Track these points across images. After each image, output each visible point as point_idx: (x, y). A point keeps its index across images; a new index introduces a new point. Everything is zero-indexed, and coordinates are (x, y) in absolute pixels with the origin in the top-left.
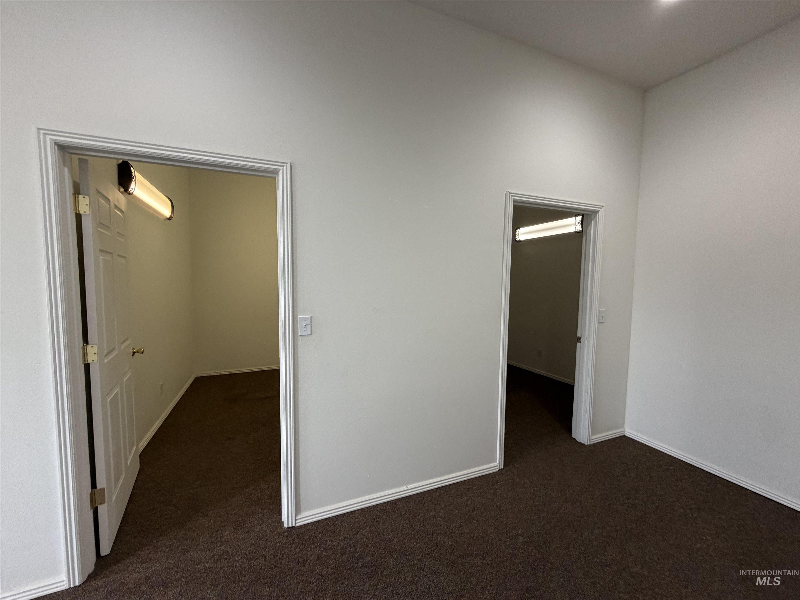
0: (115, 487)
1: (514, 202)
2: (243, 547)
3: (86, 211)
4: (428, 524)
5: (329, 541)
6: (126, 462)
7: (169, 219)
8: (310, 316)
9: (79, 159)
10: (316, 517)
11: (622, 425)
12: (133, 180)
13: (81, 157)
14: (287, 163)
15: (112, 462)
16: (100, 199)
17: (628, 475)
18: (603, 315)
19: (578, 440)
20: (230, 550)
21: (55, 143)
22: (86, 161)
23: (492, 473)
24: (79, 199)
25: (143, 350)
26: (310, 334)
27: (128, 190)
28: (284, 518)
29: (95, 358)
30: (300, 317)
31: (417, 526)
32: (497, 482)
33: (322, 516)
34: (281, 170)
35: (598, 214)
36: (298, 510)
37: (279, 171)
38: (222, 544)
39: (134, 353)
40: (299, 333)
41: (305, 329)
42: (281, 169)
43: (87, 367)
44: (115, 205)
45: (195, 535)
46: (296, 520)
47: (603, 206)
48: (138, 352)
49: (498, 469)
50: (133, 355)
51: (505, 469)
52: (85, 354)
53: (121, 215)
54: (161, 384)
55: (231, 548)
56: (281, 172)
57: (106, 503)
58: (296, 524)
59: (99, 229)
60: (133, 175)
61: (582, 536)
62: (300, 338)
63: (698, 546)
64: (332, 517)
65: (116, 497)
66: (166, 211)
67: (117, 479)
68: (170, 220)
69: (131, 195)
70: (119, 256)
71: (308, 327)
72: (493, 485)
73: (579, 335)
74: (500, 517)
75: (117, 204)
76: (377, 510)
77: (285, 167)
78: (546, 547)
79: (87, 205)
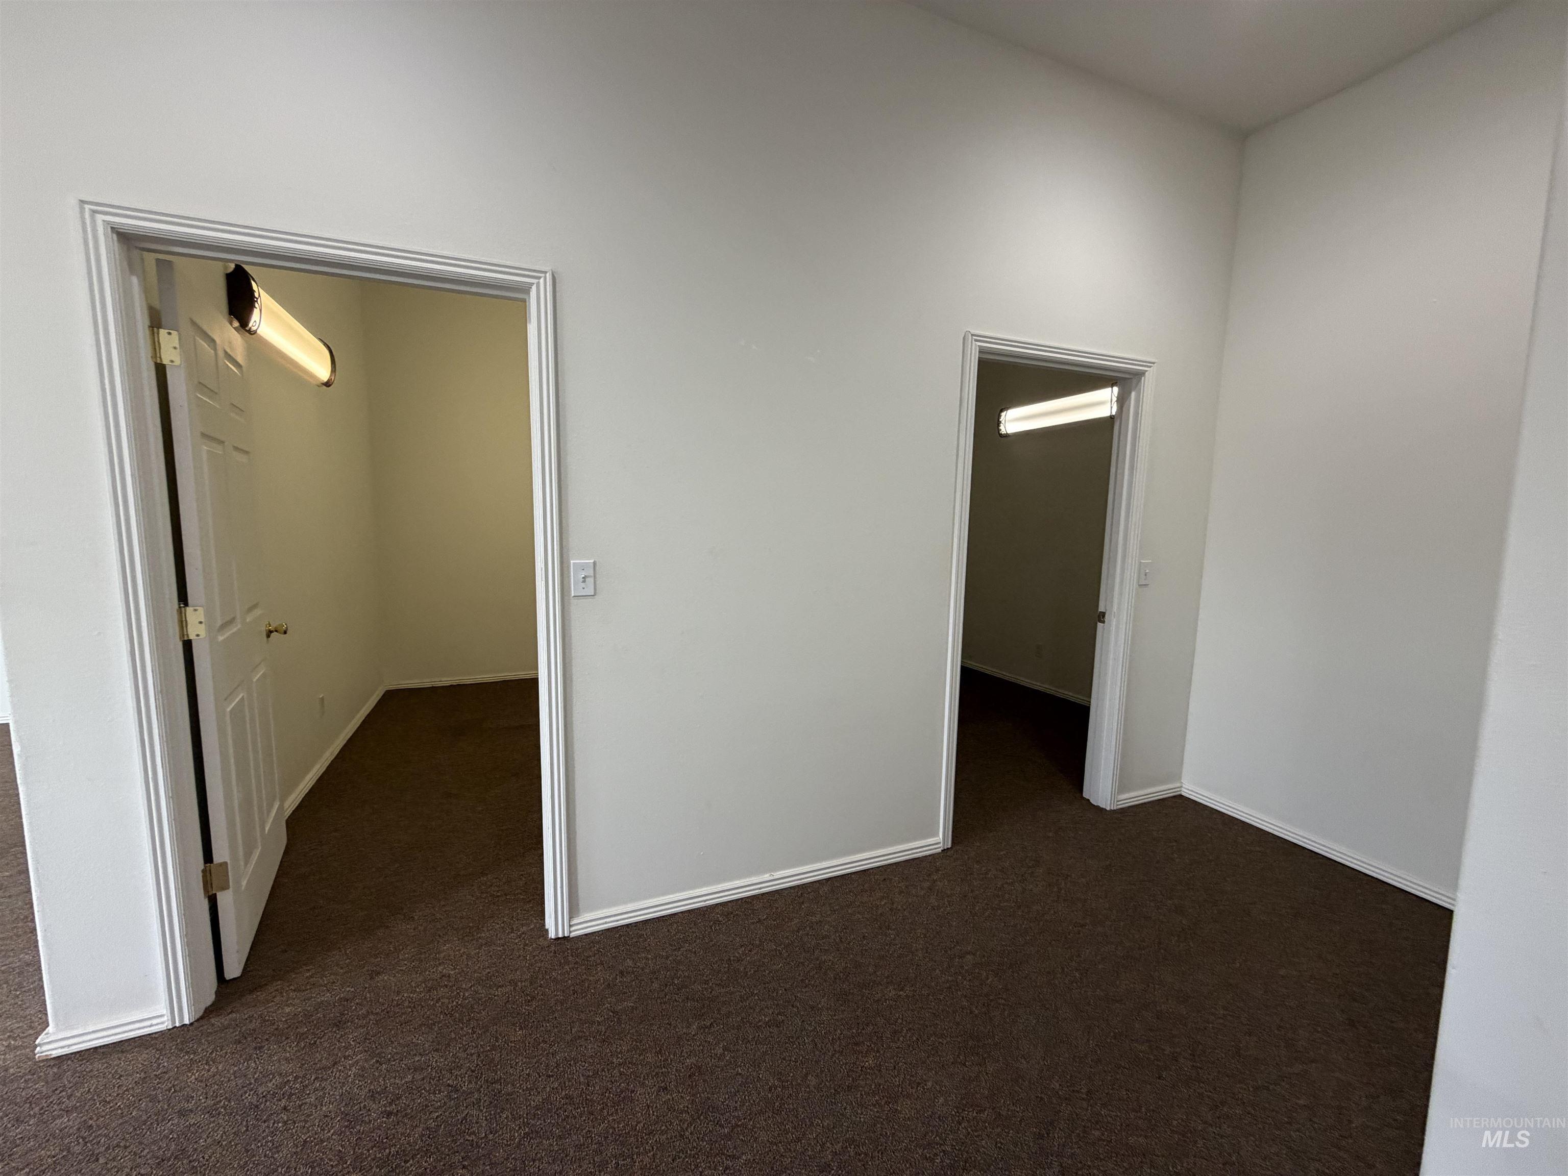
0: (246, 864)
1: (980, 352)
2: (476, 968)
3: (173, 359)
4: (808, 934)
5: (628, 960)
6: (263, 829)
7: (328, 384)
8: (592, 561)
9: (158, 260)
10: (606, 923)
11: (1178, 777)
12: (256, 305)
13: (161, 256)
14: (546, 272)
15: (238, 819)
16: (198, 338)
17: (1177, 860)
18: (1147, 571)
19: (1093, 803)
20: (452, 972)
21: (112, 228)
22: (170, 263)
23: (930, 856)
24: (160, 335)
25: (287, 628)
26: (593, 594)
27: (247, 325)
28: (549, 923)
29: (202, 630)
30: (573, 563)
31: (787, 938)
32: (937, 870)
33: (618, 921)
34: (535, 285)
35: (1143, 378)
36: (574, 910)
37: (531, 288)
38: (440, 964)
39: (271, 632)
40: (573, 592)
41: (583, 585)
42: (533, 284)
43: (188, 646)
44: (226, 352)
45: (391, 949)
46: (570, 926)
47: (1154, 363)
48: (276, 631)
49: (942, 849)
50: (268, 636)
51: (954, 849)
52: (183, 624)
53: (236, 371)
54: (321, 697)
55: (455, 969)
56: (534, 288)
57: (231, 889)
58: (570, 932)
59: (199, 396)
60: (256, 295)
61: (1079, 956)
62: (574, 602)
63: (1282, 972)
64: (635, 923)
65: (248, 881)
66: (323, 371)
67: (248, 855)
68: (330, 386)
69: (254, 334)
70: (236, 449)
71: (590, 581)
72: (930, 875)
73: (1101, 609)
74: (937, 925)
75: (228, 351)
76: (718, 913)
77: (542, 280)
78: (1013, 972)
79: (175, 348)
